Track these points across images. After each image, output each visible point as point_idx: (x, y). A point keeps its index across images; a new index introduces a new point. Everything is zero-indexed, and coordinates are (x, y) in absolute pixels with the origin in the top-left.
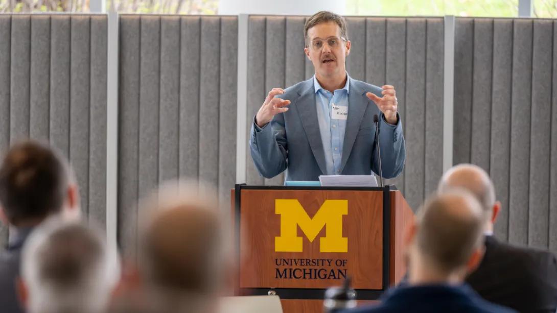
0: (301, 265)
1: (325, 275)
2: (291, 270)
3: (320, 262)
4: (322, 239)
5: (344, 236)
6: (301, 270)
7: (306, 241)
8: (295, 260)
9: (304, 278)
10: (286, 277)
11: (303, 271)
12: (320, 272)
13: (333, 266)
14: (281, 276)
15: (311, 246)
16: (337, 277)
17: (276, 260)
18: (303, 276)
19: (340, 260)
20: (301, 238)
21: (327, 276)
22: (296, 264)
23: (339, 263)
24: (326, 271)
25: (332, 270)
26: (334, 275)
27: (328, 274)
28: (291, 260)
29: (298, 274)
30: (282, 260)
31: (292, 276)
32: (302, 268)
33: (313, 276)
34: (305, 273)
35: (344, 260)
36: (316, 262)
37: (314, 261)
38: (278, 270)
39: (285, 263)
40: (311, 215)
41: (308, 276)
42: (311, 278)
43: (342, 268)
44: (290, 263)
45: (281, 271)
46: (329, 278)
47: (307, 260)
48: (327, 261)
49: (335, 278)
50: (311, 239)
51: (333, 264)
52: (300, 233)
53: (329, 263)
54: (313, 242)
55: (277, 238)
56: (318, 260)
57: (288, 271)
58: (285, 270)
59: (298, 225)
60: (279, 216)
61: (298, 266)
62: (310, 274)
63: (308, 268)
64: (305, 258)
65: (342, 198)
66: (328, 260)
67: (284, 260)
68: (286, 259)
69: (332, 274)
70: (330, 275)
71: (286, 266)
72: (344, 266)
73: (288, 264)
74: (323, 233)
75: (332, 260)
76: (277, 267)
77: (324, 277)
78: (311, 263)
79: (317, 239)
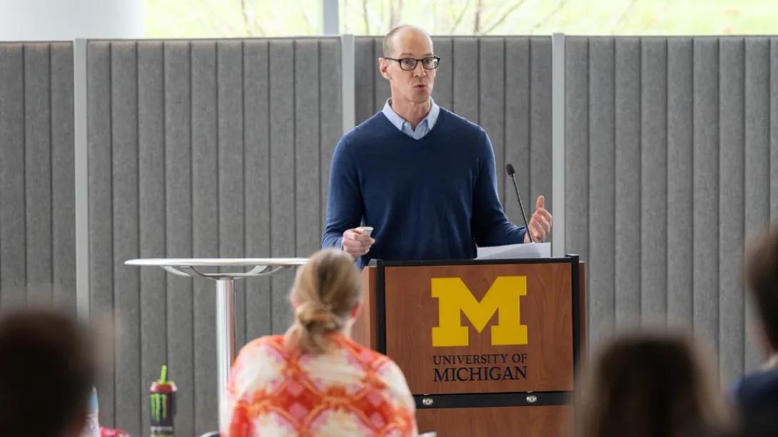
0: (467, 363)
1: (499, 375)
2: (453, 369)
3: (492, 359)
4: (494, 328)
5: (522, 323)
6: (467, 370)
7: (472, 331)
8: (458, 357)
9: (472, 379)
10: (447, 380)
11: (469, 370)
12: (492, 373)
13: (509, 363)
14: (441, 379)
15: (480, 338)
16: (514, 377)
17: (435, 357)
18: (469, 378)
19: (517, 354)
20: (466, 329)
21: (502, 377)
22: (461, 362)
23: (516, 358)
24: (499, 368)
25: (508, 368)
26: (510, 375)
27: (502, 373)
28: (454, 357)
29: (463, 374)
30: (442, 358)
31: (456, 378)
32: (469, 366)
33: (483, 377)
34: (472, 374)
35: (523, 355)
36: (487, 358)
37: (484, 357)
38: (436, 370)
39: (446, 362)
40: (479, 296)
41: (476, 377)
42: (480, 379)
43: (520, 365)
44: (452, 361)
45: (441, 372)
46: (504, 379)
47: (475, 356)
48: (501, 357)
49: (512, 378)
50: (480, 327)
51: (509, 359)
52: (465, 321)
53: (504, 359)
54: (482, 332)
55: (435, 330)
56: (489, 356)
57: (450, 372)
58: (446, 370)
60: (437, 299)
61: (463, 365)
62: (479, 374)
63: (475, 367)
64: (473, 353)
65: (518, 274)
66: (502, 355)
67: (445, 357)
68: (446, 355)
69: (508, 373)
70: (505, 375)
71: (448, 365)
72: (523, 361)
73: (450, 363)
74: (494, 320)
75: (507, 355)
76: (436, 367)
77: (497, 377)
78: (480, 360)
79: (487, 329)
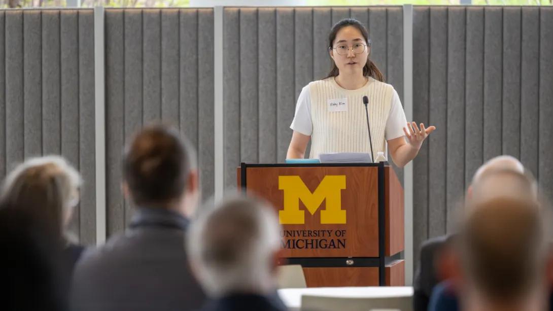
0: (303, 236)
1: (326, 245)
2: (294, 240)
3: (321, 233)
4: (322, 212)
5: (342, 208)
6: (303, 241)
7: (307, 214)
8: (298, 231)
9: (307, 247)
10: (289, 248)
11: (305, 241)
12: (322, 243)
13: (333, 237)
14: (285, 247)
15: (312, 218)
16: (337, 246)
18: (305, 247)
19: (339, 230)
20: (303, 212)
21: (328, 246)
22: (299, 235)
23: (338, 233)
24: (326, 240)
25: (332, 240)
26: (334, 245)
27: (328, 243)
28: (294, 231)
29: (301, 244)
30: (286, 232)
31: (295, 246)
32: (304, 238)
33: (315, 246)
34: (307, 244)
35: (343, 231)
36: (317, 233)
37: (315, 232)
39: (289, 235)
40: (312, 190)
41: (310, 246)
42: (312, 247)
43: (341, 238)
44: (293, 235)
45: (285, 242)
46: (329, 248)
47: (309, 231)
49: (335, 247)
50: (312, 211)
51: (333, 234)
52: (302, 206)
53: (330, 233)
54: (314, 214)
55: (281, 212)
56: (319, 231)
57: (291, 242)
58: (289, 241)
59: (300, 200)
61: (301, 237)
62: (312, 244)
63: (309, 239)
64: (307, 229)
65: (341, 174)
66: (328, 231)
67: (288, 232)
68: (289, 230)
69: (332, 244)
70: (330, 245)
71: (290, 238)
72: (343, 236)
73: (291, 235)
74: (323, 206)
75: (331, 231)
77: (324, 246)
78: (312, 234)
79: (318, 213)
